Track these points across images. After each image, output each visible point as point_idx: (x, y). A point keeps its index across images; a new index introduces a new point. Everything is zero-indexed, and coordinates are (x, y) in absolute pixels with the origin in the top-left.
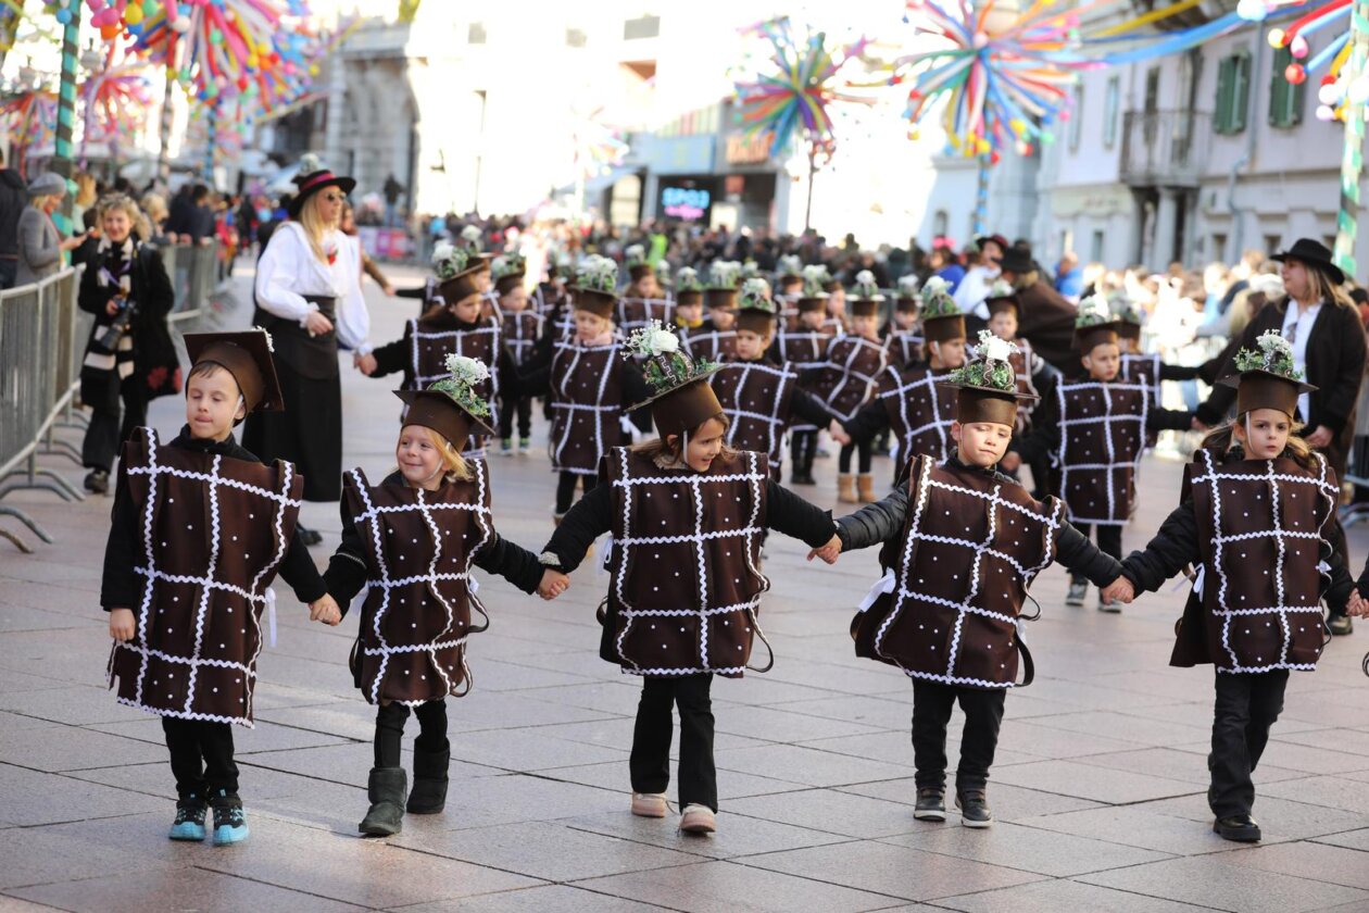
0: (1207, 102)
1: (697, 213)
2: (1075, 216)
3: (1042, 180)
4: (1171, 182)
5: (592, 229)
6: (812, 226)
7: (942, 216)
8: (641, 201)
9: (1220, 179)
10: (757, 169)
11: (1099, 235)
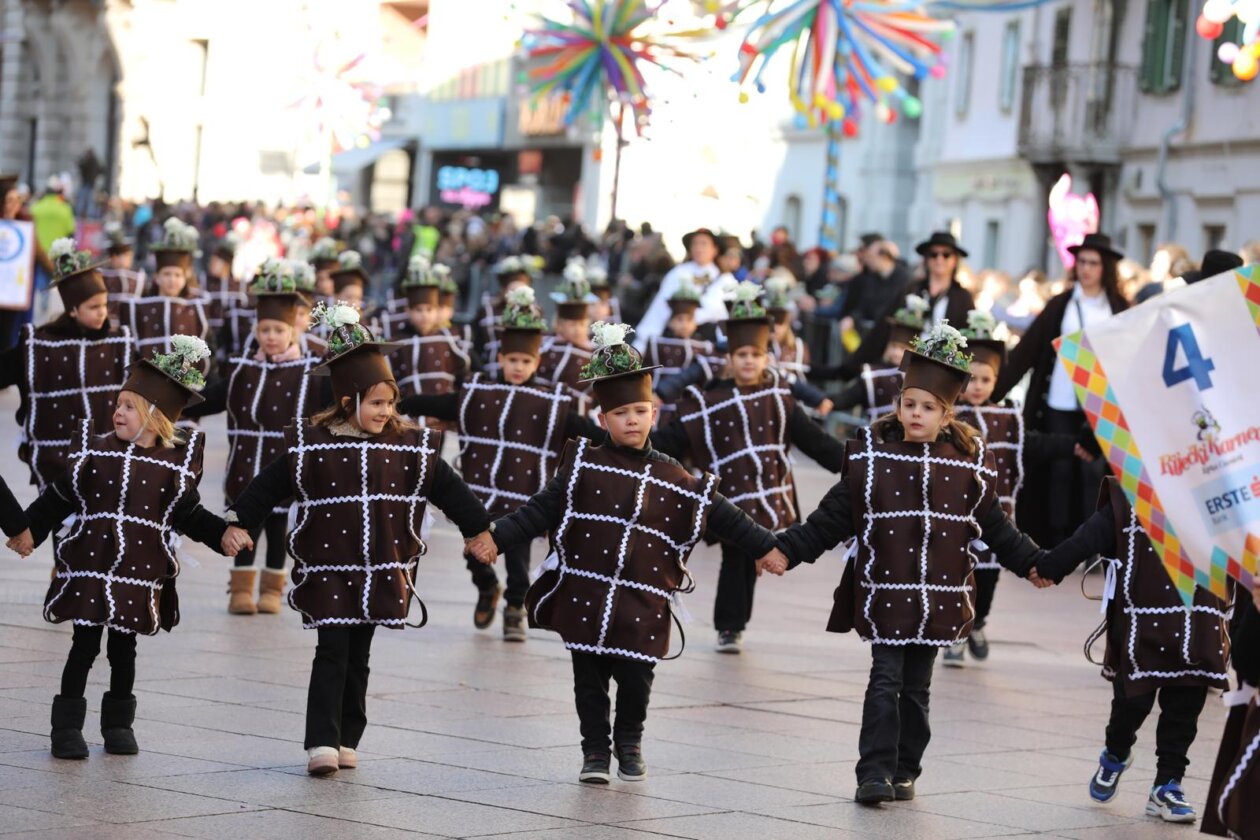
0: (1131, 52)
1: (482, 199)
2: (963, 202)
3: (921, 154)
4: (1083, 157)
5: (341, 220)
6: (620, 216)
7: (794, 201)
8: (410, 185)
9: (1148, 153)
10: (558, 142)
11: (994, 226)
